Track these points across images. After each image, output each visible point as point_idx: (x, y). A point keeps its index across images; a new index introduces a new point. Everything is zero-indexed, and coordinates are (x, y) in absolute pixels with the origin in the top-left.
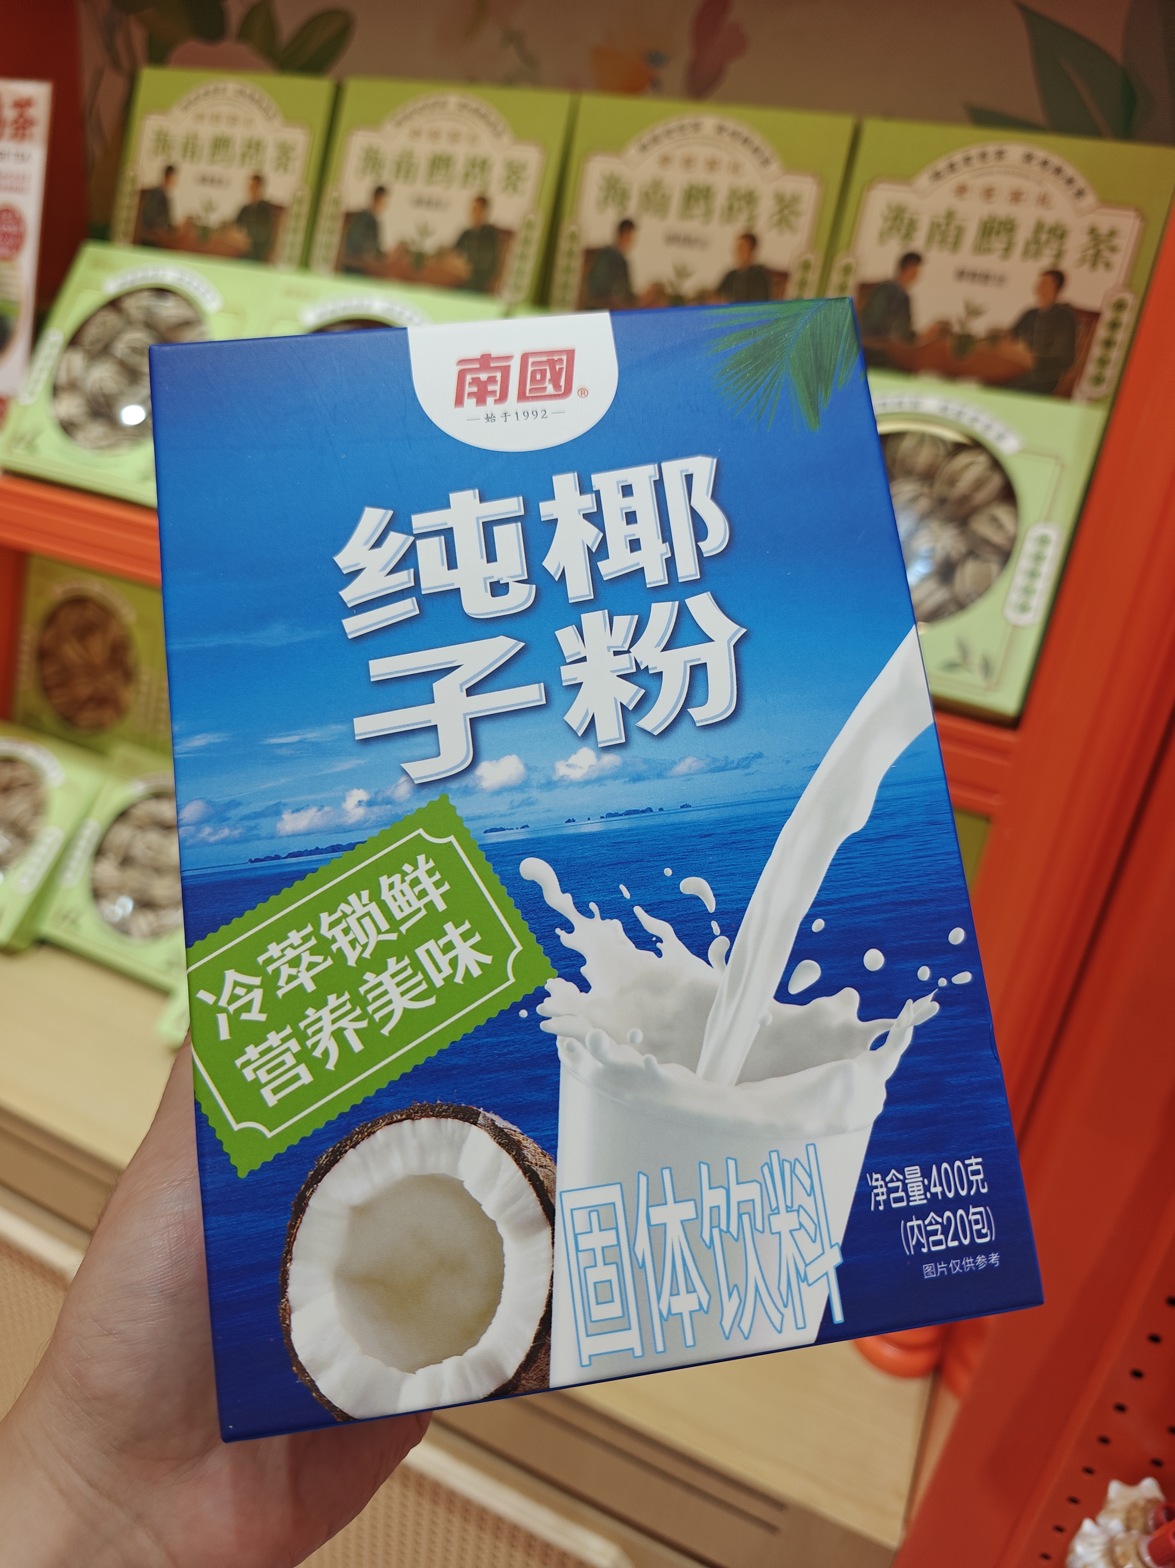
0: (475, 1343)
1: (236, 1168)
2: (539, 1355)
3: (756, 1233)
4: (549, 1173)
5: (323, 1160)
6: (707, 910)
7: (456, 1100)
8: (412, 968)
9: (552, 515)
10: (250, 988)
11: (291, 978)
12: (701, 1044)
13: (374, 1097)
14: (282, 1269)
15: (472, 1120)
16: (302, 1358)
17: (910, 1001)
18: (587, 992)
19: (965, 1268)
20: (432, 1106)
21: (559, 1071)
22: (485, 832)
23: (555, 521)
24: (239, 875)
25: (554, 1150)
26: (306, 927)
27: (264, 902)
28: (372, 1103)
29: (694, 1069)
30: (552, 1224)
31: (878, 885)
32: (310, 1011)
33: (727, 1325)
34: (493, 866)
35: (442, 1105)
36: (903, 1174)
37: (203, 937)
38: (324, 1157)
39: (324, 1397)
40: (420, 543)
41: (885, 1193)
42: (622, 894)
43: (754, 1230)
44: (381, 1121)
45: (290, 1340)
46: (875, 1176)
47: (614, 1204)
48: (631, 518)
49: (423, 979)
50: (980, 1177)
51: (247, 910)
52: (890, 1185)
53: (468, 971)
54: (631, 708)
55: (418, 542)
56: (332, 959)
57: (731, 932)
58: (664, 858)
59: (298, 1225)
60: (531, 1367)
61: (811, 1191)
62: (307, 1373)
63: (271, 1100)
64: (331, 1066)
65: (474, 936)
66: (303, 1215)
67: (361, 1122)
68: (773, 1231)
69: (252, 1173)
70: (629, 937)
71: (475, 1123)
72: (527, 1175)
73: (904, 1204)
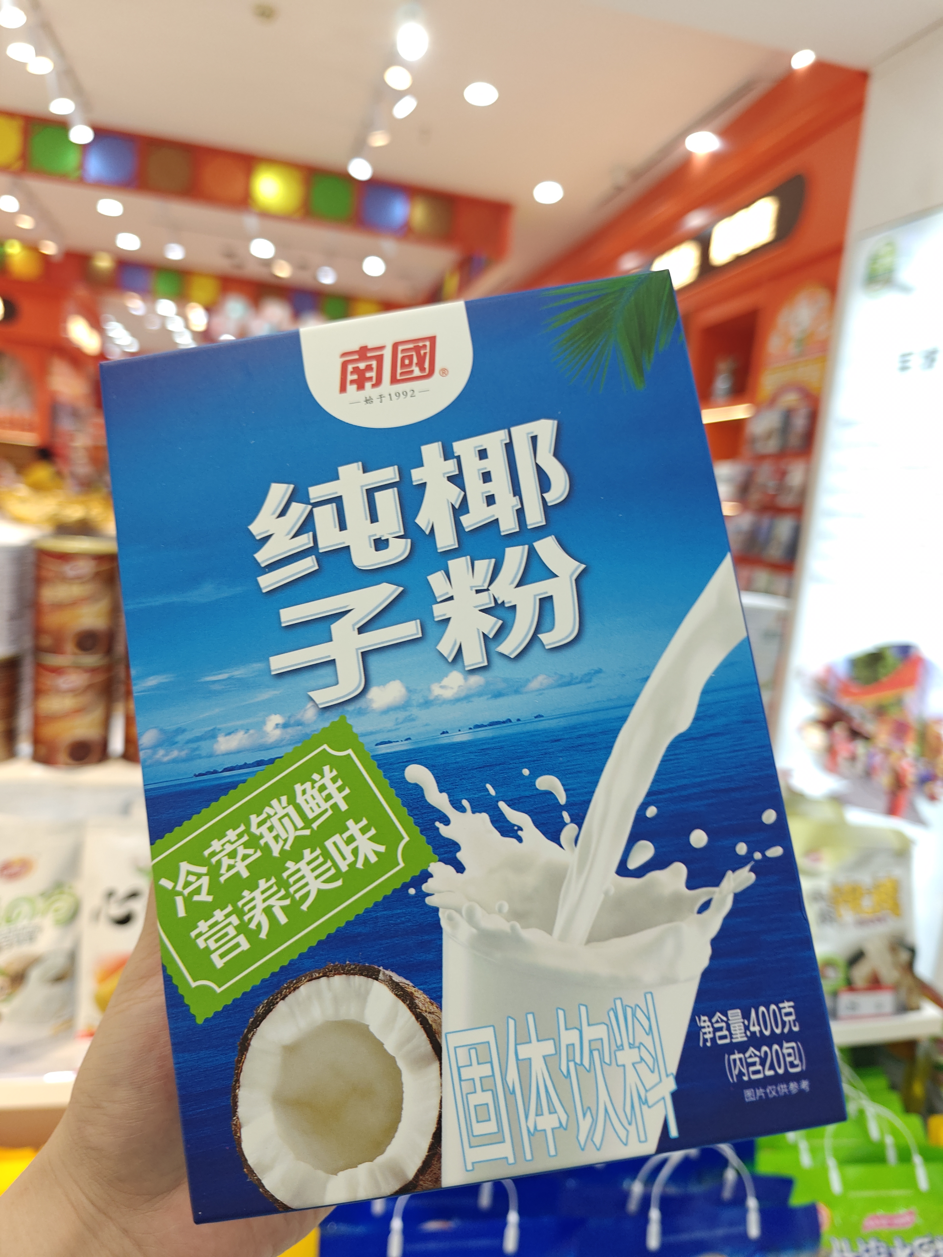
0: (382, 1152)
1: (194, 1016)
2: (433, 1162)
3: (605, 1066)
4: (436, 1018)
5: (260, 1010)
6: (559, 803)
7: (361, 961)
8: (323, 857)
9: (422, 480)
10: (199, 876)
11: (230, 867)
12: (556, 913)
13: (297, 959)
14: (233, 1094)
15: (374, 977)
16: (250, 1162)
17: (729, 873)
18: (462, 873)
19: (780, 1093)
20: (343, 966)
21: (442, 936)
22: (377, 745)
23: (424, 484)
24: (187, 787)
25: (440, 1000)
26: (239, 827)
27: (207, 808)
28: (296, 964)
29: (550, 932)
30: (440, 1059)
31: (702, 776)
32: (246, 893)
33: (582, 1138)
34: (384, 772)
35: (351, 965)
36: (726, 1016)
37: (162, 837)
38: (261, 1007)
39: (269, 1192)
40: (316, 510)
41: (712, 1033)
42: (488, 791)
43: (604, 1064)
44: (303, 978)
45: (241, 1148)
46: (704, 1018)
47: (488, 1042)
48: (487, 477)
49: (332, 865)
50: (792, 1018)
51: (194, 814)
52: (716, 1025)
53: (366, 859)
54: (491, 636)
55: (315, 510)
56: (261, 851)
57: (579, 820)
58: (523, 760)
59: (243, 1060)
60: (427, 1171)
61: (649, 1032)
62: (255, 1174)
63: (219, 963)
64: (263, 935)
65: (370, 830)
66: (247, 1052)
67: (288, 979)
68: (620, 1063)
69: (206, 1020)
70: (496, 828)
71: (377, 979)
72: (419, 1020)
73: (727, 1041)
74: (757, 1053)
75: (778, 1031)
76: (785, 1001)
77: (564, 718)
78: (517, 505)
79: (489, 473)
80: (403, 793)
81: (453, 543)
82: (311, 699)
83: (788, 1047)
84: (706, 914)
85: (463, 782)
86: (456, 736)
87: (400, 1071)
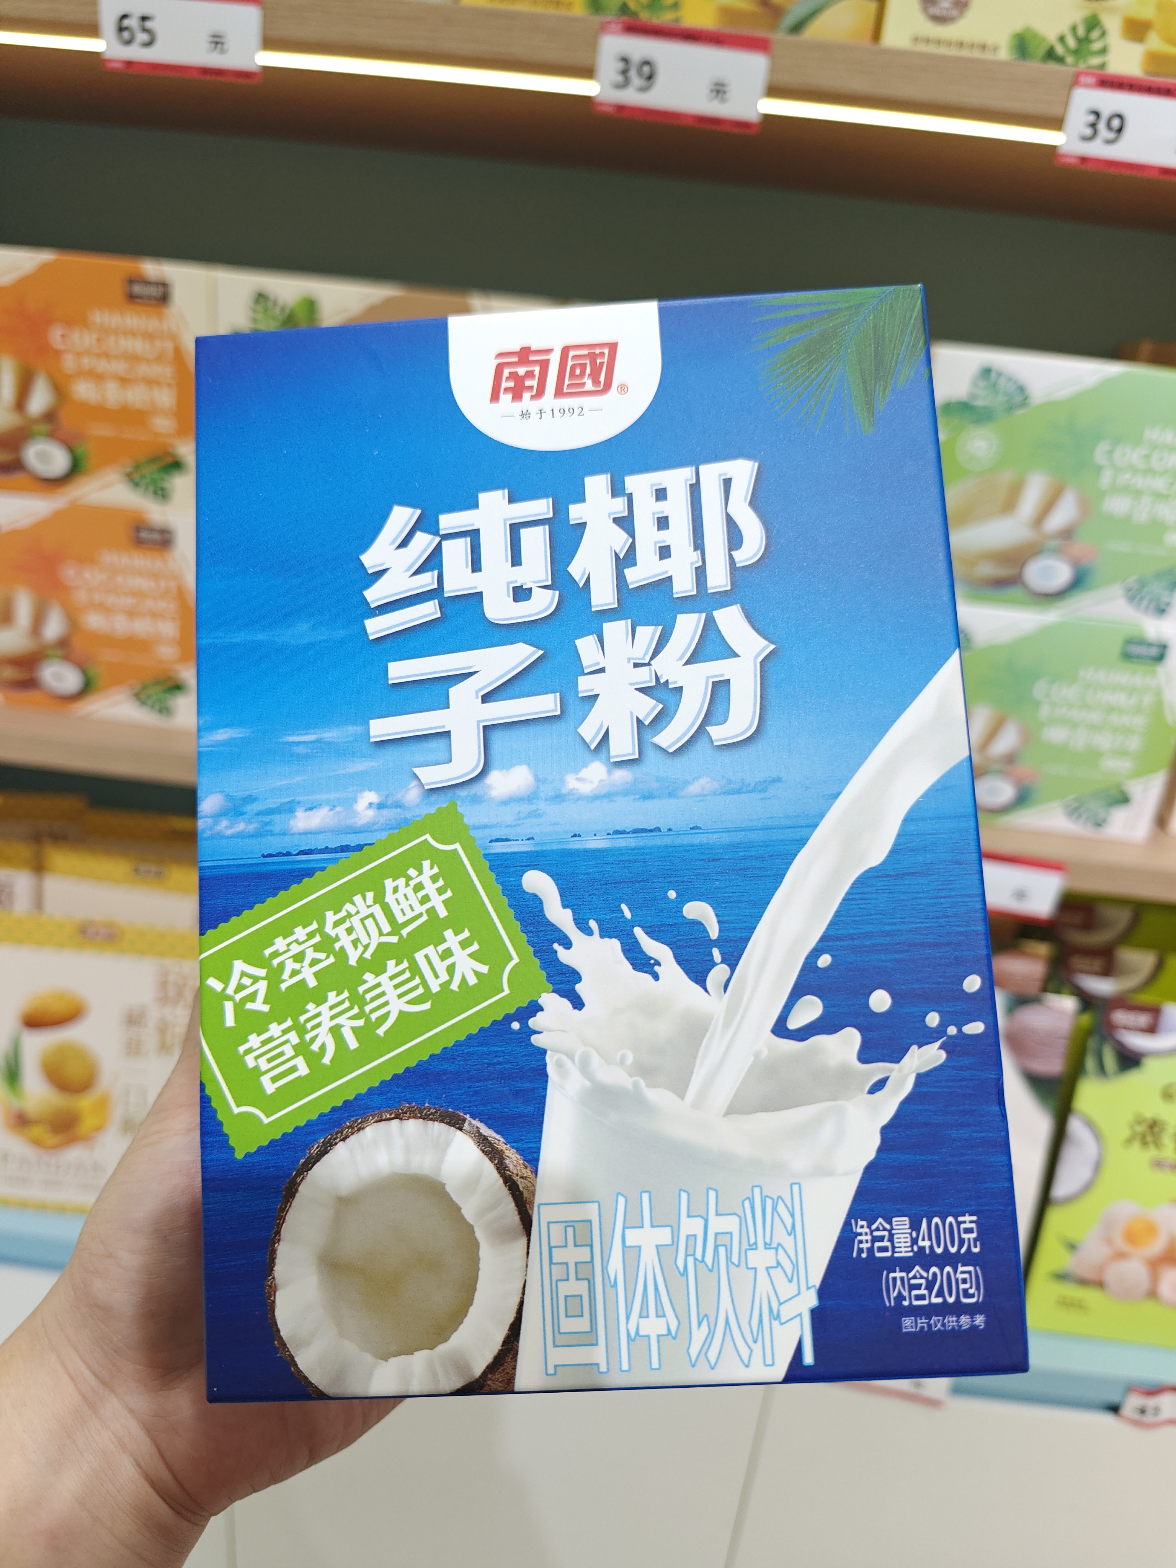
74: (925, 1274)
75: (953, 1250)
76: (967, 1214)
77: (728, 833)
78: (698, 561)
79: (667, 518)
80: (517, 904)
81: (612, 601)
82: (416, 777)
83: (964, 1271)
84: (878, 1094)
85: (593, 898)
86: (590, 841)
87: (478, 1243)
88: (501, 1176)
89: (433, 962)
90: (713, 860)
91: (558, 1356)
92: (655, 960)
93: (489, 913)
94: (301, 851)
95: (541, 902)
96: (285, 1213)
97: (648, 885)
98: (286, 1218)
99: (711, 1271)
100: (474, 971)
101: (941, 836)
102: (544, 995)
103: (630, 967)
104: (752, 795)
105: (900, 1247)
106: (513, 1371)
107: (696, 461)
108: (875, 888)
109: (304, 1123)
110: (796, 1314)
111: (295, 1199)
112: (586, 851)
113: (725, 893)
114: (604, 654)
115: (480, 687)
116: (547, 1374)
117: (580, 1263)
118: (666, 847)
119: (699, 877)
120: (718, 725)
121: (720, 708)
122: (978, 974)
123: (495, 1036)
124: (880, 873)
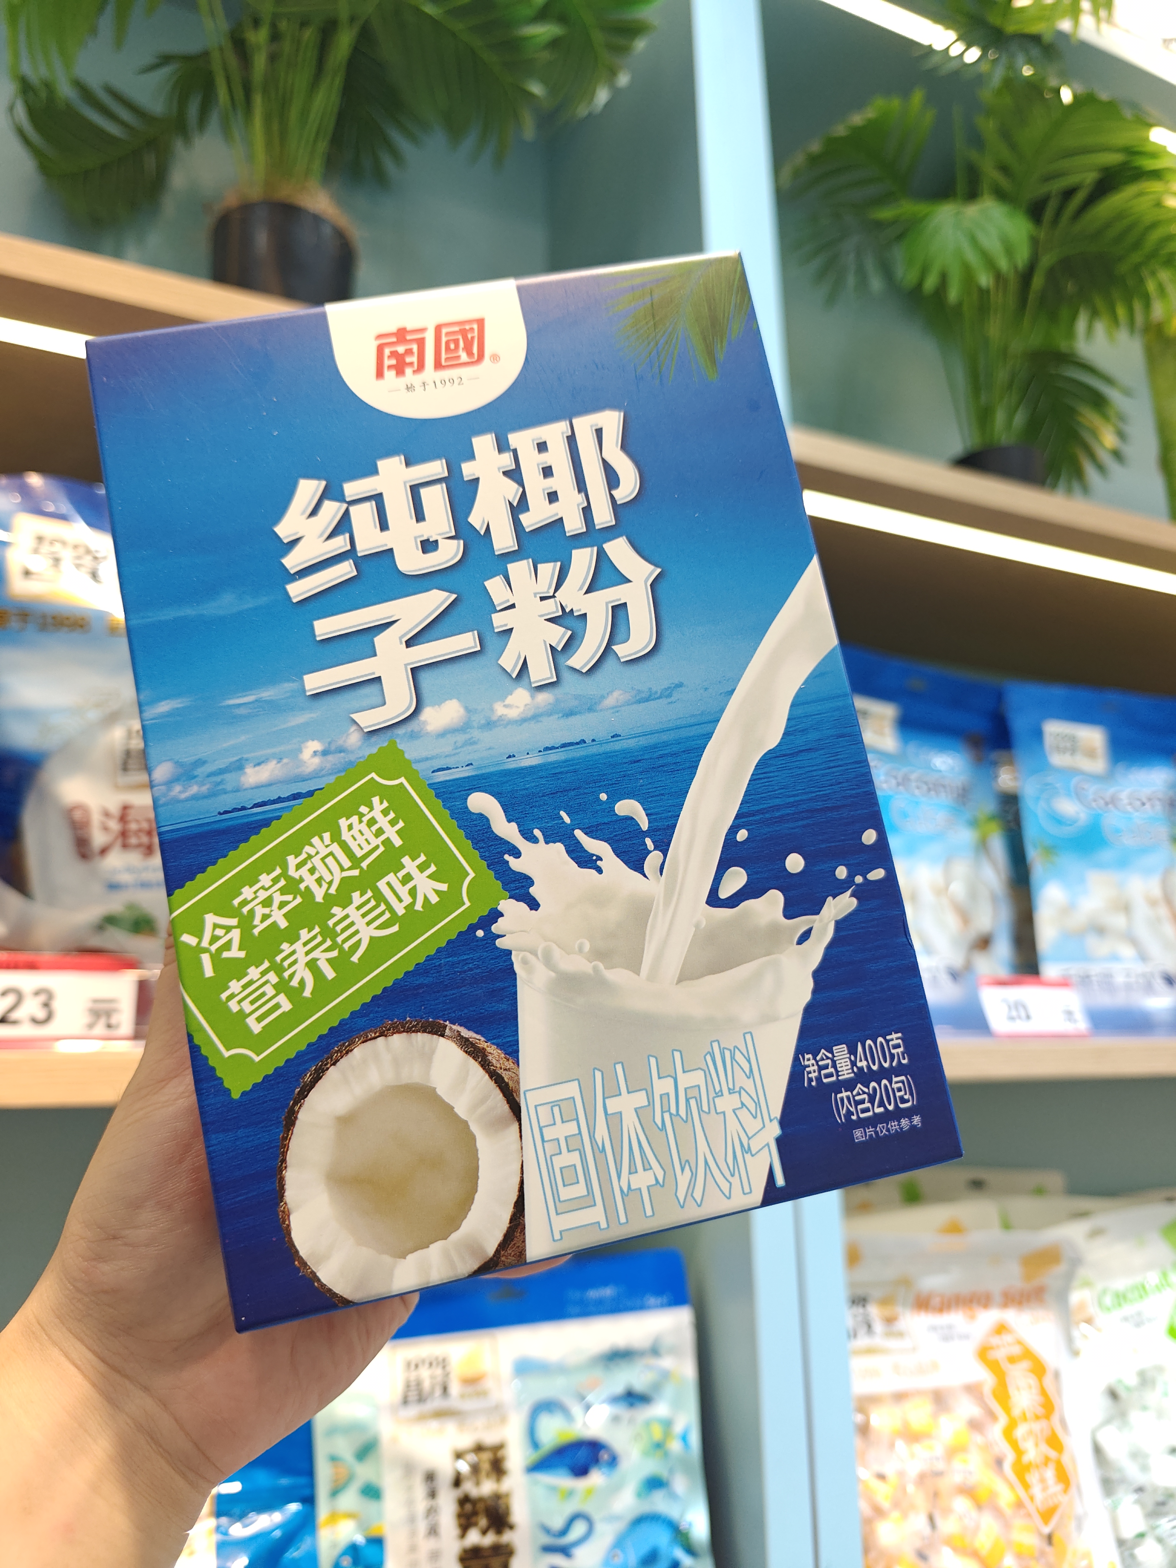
88: (487, 1072)
89: (396, 888)
90: (635, 762)
91: (562, 1223)
92: (597, 856)
93: (441, 836)
94: (255, 804)
95: (488, 820)
96: (287, 1141)
97: (581, 791)
98: (290, 1145)
99: (686, 1122)
100: (434, 889)
101: (825, 715)
102: (502, 902)
103: (576, 865)
104: (661, 700)
105: (843, 1071)
106: (523, 1244)
107: (569, 415)
108: (775, 767)
109: (295, 1055)
110: (763, 1145)
111: (296, 1126)
112: (522, 769)
113: (649, 789)
114: (512, 591)
115: (402, 633)
116: (554, 1240)
117: (570, 1136)
118: (592, 756)
119: (625, 778)
120: (622, 643)
121: (621, 629)
122: (871, 828)
123: (463, 945)
124: (778, 754)
